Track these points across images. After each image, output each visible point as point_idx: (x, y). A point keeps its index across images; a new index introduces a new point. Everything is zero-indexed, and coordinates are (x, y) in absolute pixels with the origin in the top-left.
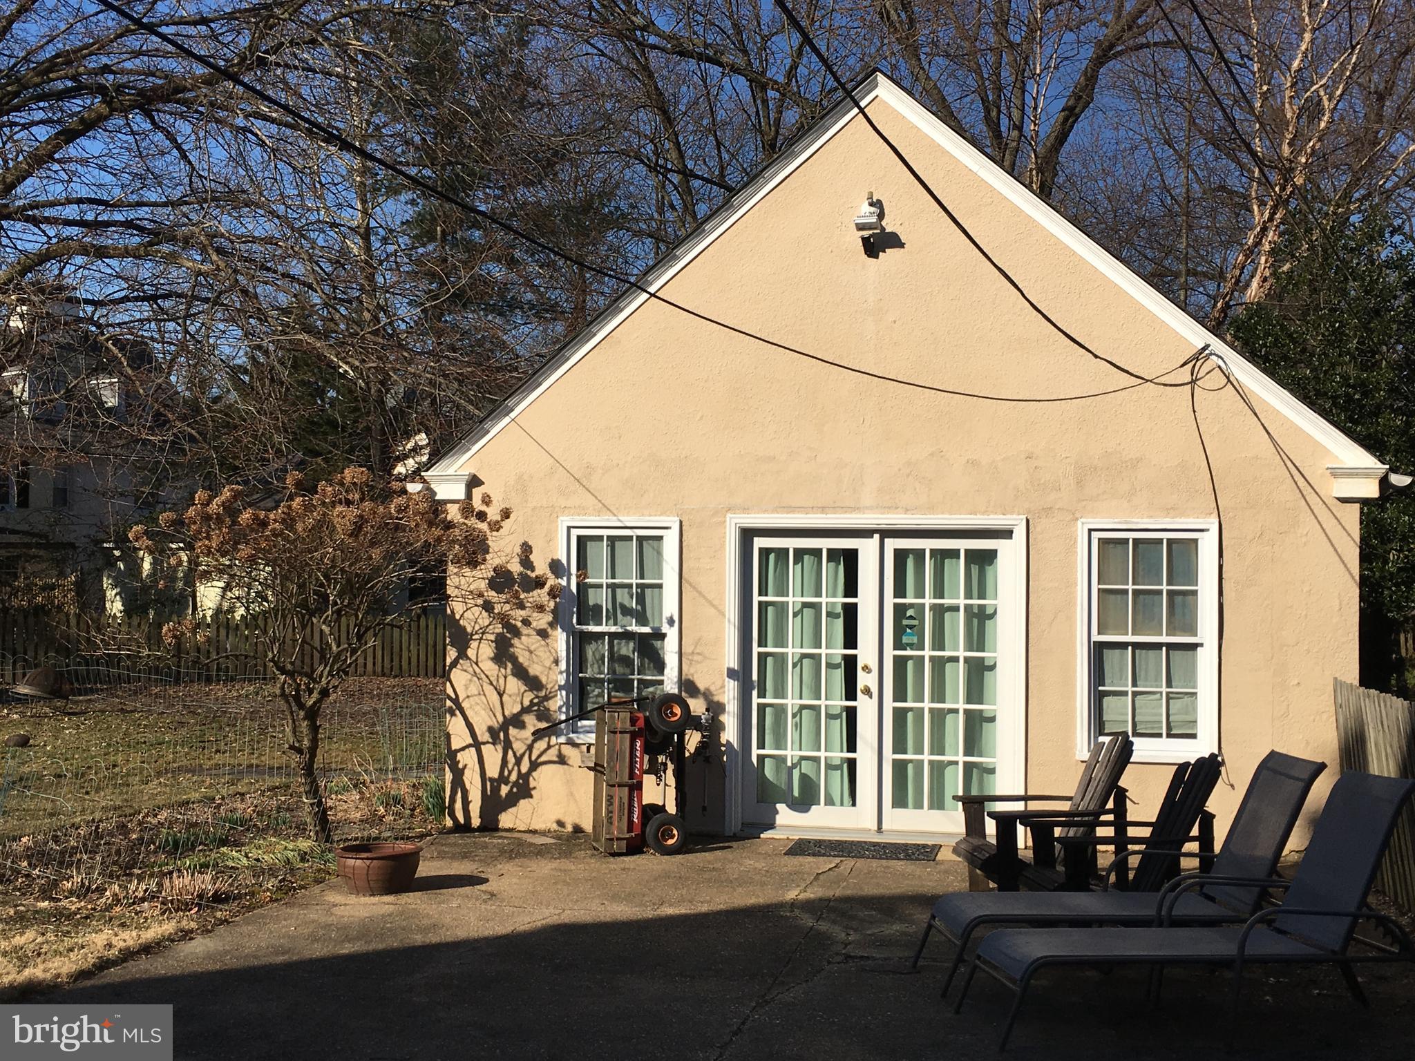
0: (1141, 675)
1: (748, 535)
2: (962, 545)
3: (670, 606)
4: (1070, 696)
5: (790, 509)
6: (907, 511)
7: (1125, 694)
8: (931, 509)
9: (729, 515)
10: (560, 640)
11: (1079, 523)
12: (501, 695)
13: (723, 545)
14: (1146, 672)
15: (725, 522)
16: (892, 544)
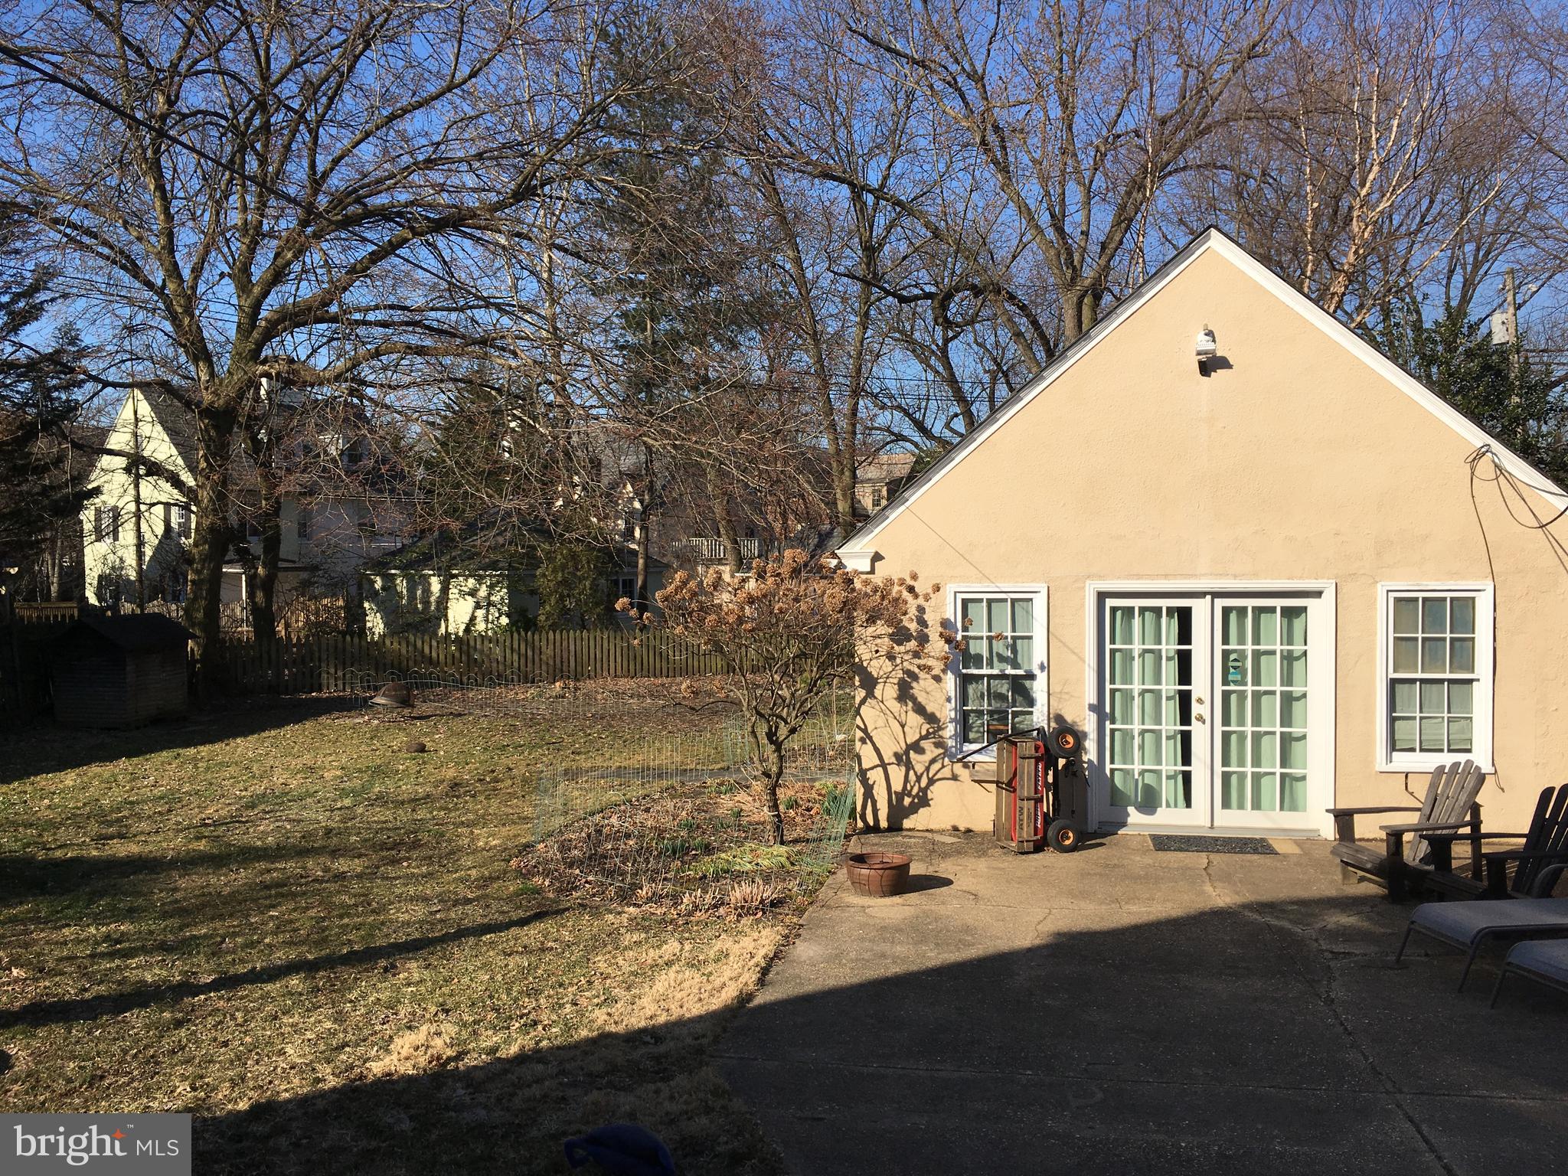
0: (1426, 703)
1: (1102, 596)
2: (1279, 603)
3: (1039, 654)
4: (1371, 721)
5: (1139, 577)
6: (1235, 577)
7: (1414, 718)
8: (1255, 575)
9: (1088, 582)
10: (950, 682)
11: (1379, 585)
12: (903, 726)
13: (1083, 605)
14: (1430, 701)
15: (1084, 587)
16: (1220, 603)
